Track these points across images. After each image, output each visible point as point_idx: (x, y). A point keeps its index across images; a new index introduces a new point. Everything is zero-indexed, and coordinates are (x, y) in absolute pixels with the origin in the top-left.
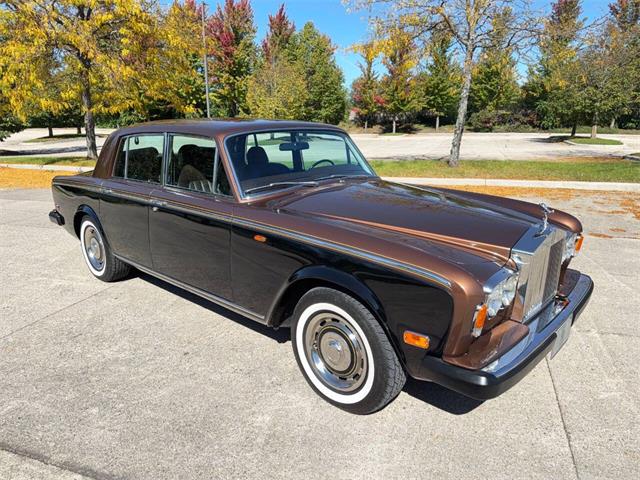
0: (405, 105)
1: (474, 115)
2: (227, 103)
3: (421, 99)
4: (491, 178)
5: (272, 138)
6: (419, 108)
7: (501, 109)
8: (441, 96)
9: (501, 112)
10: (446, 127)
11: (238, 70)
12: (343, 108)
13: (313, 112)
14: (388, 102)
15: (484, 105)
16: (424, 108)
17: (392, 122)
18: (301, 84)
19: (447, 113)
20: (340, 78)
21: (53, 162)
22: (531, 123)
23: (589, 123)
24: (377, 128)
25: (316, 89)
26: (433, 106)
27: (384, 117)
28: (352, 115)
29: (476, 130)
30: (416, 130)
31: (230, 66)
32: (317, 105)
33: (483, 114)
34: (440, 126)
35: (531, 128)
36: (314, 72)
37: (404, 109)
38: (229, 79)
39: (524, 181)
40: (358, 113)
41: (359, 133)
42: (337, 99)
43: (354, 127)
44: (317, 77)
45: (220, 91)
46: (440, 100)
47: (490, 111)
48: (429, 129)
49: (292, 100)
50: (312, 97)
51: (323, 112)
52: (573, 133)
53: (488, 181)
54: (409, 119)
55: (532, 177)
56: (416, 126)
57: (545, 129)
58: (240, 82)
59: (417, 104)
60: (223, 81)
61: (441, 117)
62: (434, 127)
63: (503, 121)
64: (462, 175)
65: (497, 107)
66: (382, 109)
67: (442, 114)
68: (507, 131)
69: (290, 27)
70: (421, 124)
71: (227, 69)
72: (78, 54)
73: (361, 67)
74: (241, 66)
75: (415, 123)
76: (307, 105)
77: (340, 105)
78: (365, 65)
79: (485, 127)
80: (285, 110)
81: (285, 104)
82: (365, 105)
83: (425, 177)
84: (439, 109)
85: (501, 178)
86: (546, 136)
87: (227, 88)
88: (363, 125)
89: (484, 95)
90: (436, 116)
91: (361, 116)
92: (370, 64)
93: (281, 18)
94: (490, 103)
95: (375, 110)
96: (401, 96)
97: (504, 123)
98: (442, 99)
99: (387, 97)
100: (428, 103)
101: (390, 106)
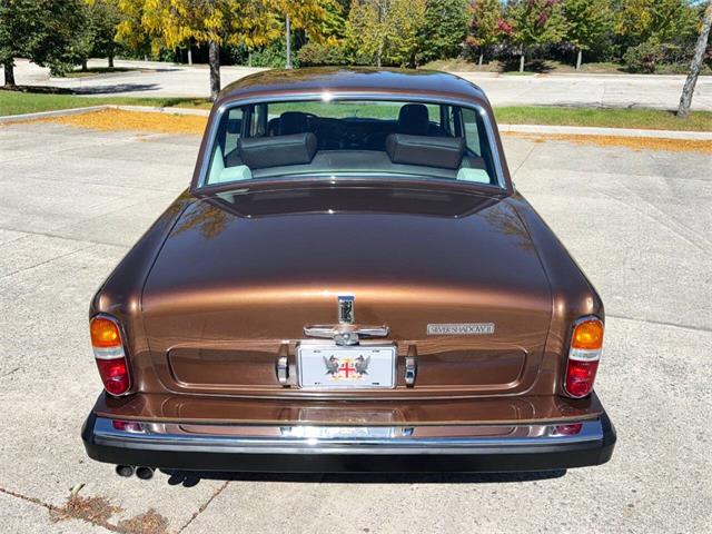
0: (540, 34)
1: (630, 49)
3: (561, 26)
6: (557, 39)
7: (668, 41)
8: (586, 23)
9: (668, 46)
10: (590, 66)
14: (516, 29)
15: (645, 36)
16: (563, 39)
17: (519, 57)
19: (593, 46)
24: (494, 64)
26: (575, 37)
27: (505, 50)
29: (632, 71)
30: (548, 68)
32: (431, 33)
33: (645, 49)
34: (582, 63)
37: (539, 39)
41: (471, 71)
46: (585, 29)
47: (653, 46)
48: (568, 67)
51: (440, 42)
54: (539, 54)
56: (548, 63)
59: (555, 33)
61: (584, 51)
62: (575, 65)
63: (670, 58)
65: (663, 39)
67: (587, 48)
68: (675, 72)
70: (555, 60)
75: (547, 59)
76: (419, 32)
77: (462, 34)
79: (645, 67)
82: (481, 33)
84: (583, 40)
88: (476, 61)
90: (577, 50)
94: (653, 34)
95: (494, 39)
96: (537, 22)
97: (671, 62)
98: (588, 27)
99: (516, 24)
100: (570, 33)
101: (518, 35)
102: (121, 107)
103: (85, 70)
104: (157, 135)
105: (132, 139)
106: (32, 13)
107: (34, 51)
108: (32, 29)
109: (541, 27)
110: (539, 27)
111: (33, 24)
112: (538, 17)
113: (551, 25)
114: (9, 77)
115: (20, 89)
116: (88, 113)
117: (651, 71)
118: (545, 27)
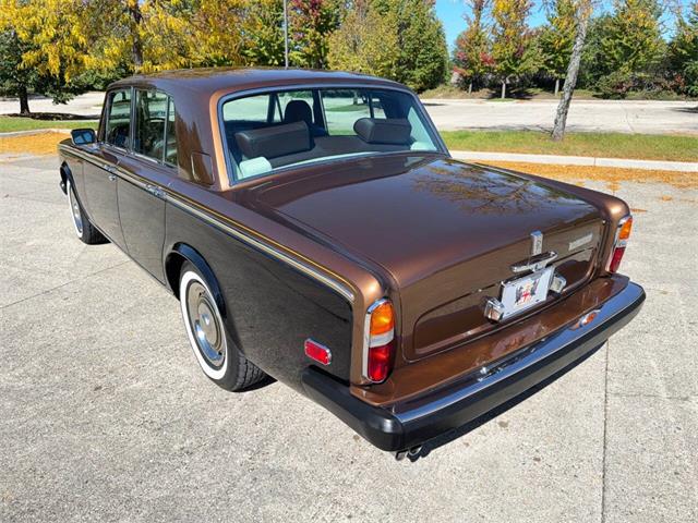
0: (517, 66)
1: (603, 78)
2: (312, 63)
3: (538, 57)
4: (603, 157)
5: (355, 103)
6: (534, 70)
7: (639, 70)
9: (638, 75)
11: (324, 24)
12: (442, 68)
13: (405, 72)
14: (497, 61)
15: (616, 68)
16: (541, 69)
17: (501, 86)
18: (392, 39)
20: (440, 32)
22: (676, 88)
24: (485, 92)
25: (409, 46)
26: (552, 67)
27: (493, 80)
28: (455, 78)
29: (606, 97)
30: (530, 95)
31: (317, 19)
32: (411, 65)
33: (613, 77)
34: (559, 91)
35: (675, 95)
36: (409, 25)
37: (517, 70)
38: (315, 35)
39: (647, 162)
40: (461, 75)
41: (462, 98)
42: (435, 57)
43: (456, 91)
44: (412, 31)
45: (305, 49)
46: (561, 60)
47: (625, 73)
48: (546, 94)
49: (379, 58)
50: (404, 54)
51: (417, 73)
53: (598, 159)
54: (523, 82)
55: (658, 157)
56: (531, 90)
57: (694, 96)
58: (327, 39)
59: (532, 64)
60: (308, 37)
61: (562, 80)
62: (554, 92)
63: (639, 85)
64: (566, 152)
65: (633, 68)
66: (490, 70)
67: (564, 77)
68: (645, 98)
70: (537, 87)
71: (313, 23)
73: (468, 19)
74: (329, 20)
75: (529, 87)
76: (399, 63)
77: (438, 65)
78: (473, 17)
79: (618, 93)
80: (371, 69)
81: (371, 63)
82: (470, 64)
83: (518, 152)
84: (560, 70)
85: (616, 156)
86: (694, 104)
87: (313, 45)
88: (466, 89)
89: (618, 53)
90: (556, 79)
91: (465, 78)
92: (479, 16)
94: (625, 63)
95: (482, 70)
96: (514, 54)
97: (642, 88)
98: (564, 58)
99: (497, 56)
100: (546, 63)
101: (500, 66)
102: (61, 131)
109: (520, 57)
110: (516, 58)
112: (515, 50)
113: (529, 56)
114: (24, 106)
117: (623, 97)
118: (523, 58)
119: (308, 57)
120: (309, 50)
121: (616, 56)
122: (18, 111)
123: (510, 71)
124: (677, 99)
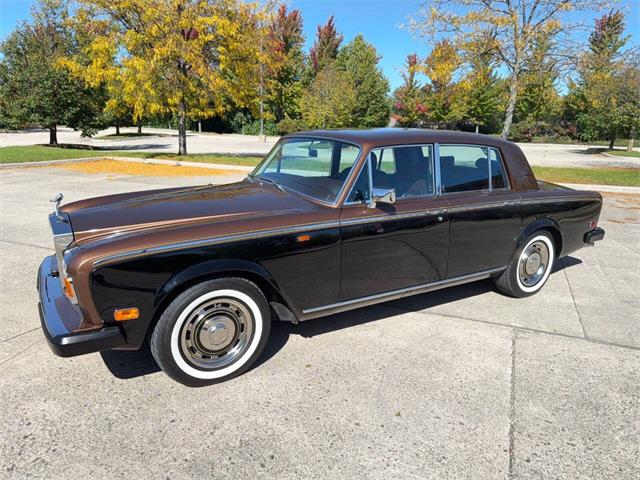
0: (446, 114)
2: (274, 108)
3: (462, 108)
6: (459, 117)
7: (541, 120)
8: (481, 106)
9: (540, 123)
11: (285, 77)
12: (387, 116)
13: (359, 119)
14: (429, 110)
15: (523, 117)
16: (464, 117)
18: (351, 93)
19: (486, 123)
20: (386, 87)
21: (153, 156)
22: (570, 134)
23: (627, 137)
25: (363, 98)
26: (473, 116)
27: (424, 125)
28: (393, 122)
29: (515, 140)
31: (279, 72)
32: (364, 112)
33: (523, 125)
35: (570, 140)
36: (362, 81)
37: (445, 117)
38: (277, 86)
40: (399, 121)
42: (383, 107)
44: (365, 86)
45: (269, 96)
46: (480, 111)
47: (530, 123)
49: (342, 107)
50: (359, 105)
51: (368, 119)
52: (612, 145)
57: (584, 141)
58: (288, 89)
59: (458, 112)
60: (271, 87)
61: (480, 127)
63: (542, 132)
65: (537, 118)
66: (423, 116)
67: (482, 123)
68: (546, 142)
69: (337, 37)
71: (276, 75)
72: (179, 66)
73: (404, 76)
74: (289, 73)
76: (354, 112)
77: (385, 113)
78: (408, 75)
79: (524, 138)
80: (336, 117)
81: (336, 111)
82: (406, 113)
84: (479, 118)
86: (585, 147)
87: (275, 94)
89: (524, 106)
90: (476, 125)
91: (402, 123)
92: (413, 75)
93: (330, 27)
94: (530, 115)
95: (415, 117)
96: (444, 105)
97: (543, 134)
98: (482, 109)
99: (429, 106)
100: (469, 113)
101: (431, 114)
103: (118, 134)
104: (123, 176)
105: (102, 179)
106: (69, 94)
107: (69, 119)
108: (69, 105)
109: (448, 108)
110: (445, 108)
111: (69, 101)
112: (444, 102)
113: (455, 108)
114: (53, 138)
115: (62, 146)
116: (89, 161)
118: (451, 109)
119: (270, 103)
120: (272, 98)
121: (523, 109)
122: (48, 142)
123: (440, 118)
124: (572, 143)
